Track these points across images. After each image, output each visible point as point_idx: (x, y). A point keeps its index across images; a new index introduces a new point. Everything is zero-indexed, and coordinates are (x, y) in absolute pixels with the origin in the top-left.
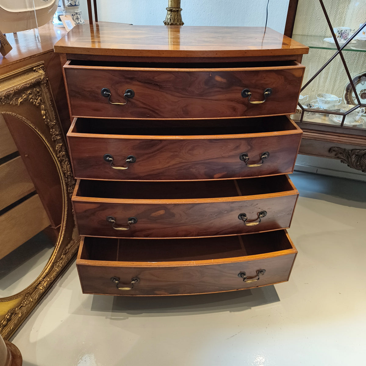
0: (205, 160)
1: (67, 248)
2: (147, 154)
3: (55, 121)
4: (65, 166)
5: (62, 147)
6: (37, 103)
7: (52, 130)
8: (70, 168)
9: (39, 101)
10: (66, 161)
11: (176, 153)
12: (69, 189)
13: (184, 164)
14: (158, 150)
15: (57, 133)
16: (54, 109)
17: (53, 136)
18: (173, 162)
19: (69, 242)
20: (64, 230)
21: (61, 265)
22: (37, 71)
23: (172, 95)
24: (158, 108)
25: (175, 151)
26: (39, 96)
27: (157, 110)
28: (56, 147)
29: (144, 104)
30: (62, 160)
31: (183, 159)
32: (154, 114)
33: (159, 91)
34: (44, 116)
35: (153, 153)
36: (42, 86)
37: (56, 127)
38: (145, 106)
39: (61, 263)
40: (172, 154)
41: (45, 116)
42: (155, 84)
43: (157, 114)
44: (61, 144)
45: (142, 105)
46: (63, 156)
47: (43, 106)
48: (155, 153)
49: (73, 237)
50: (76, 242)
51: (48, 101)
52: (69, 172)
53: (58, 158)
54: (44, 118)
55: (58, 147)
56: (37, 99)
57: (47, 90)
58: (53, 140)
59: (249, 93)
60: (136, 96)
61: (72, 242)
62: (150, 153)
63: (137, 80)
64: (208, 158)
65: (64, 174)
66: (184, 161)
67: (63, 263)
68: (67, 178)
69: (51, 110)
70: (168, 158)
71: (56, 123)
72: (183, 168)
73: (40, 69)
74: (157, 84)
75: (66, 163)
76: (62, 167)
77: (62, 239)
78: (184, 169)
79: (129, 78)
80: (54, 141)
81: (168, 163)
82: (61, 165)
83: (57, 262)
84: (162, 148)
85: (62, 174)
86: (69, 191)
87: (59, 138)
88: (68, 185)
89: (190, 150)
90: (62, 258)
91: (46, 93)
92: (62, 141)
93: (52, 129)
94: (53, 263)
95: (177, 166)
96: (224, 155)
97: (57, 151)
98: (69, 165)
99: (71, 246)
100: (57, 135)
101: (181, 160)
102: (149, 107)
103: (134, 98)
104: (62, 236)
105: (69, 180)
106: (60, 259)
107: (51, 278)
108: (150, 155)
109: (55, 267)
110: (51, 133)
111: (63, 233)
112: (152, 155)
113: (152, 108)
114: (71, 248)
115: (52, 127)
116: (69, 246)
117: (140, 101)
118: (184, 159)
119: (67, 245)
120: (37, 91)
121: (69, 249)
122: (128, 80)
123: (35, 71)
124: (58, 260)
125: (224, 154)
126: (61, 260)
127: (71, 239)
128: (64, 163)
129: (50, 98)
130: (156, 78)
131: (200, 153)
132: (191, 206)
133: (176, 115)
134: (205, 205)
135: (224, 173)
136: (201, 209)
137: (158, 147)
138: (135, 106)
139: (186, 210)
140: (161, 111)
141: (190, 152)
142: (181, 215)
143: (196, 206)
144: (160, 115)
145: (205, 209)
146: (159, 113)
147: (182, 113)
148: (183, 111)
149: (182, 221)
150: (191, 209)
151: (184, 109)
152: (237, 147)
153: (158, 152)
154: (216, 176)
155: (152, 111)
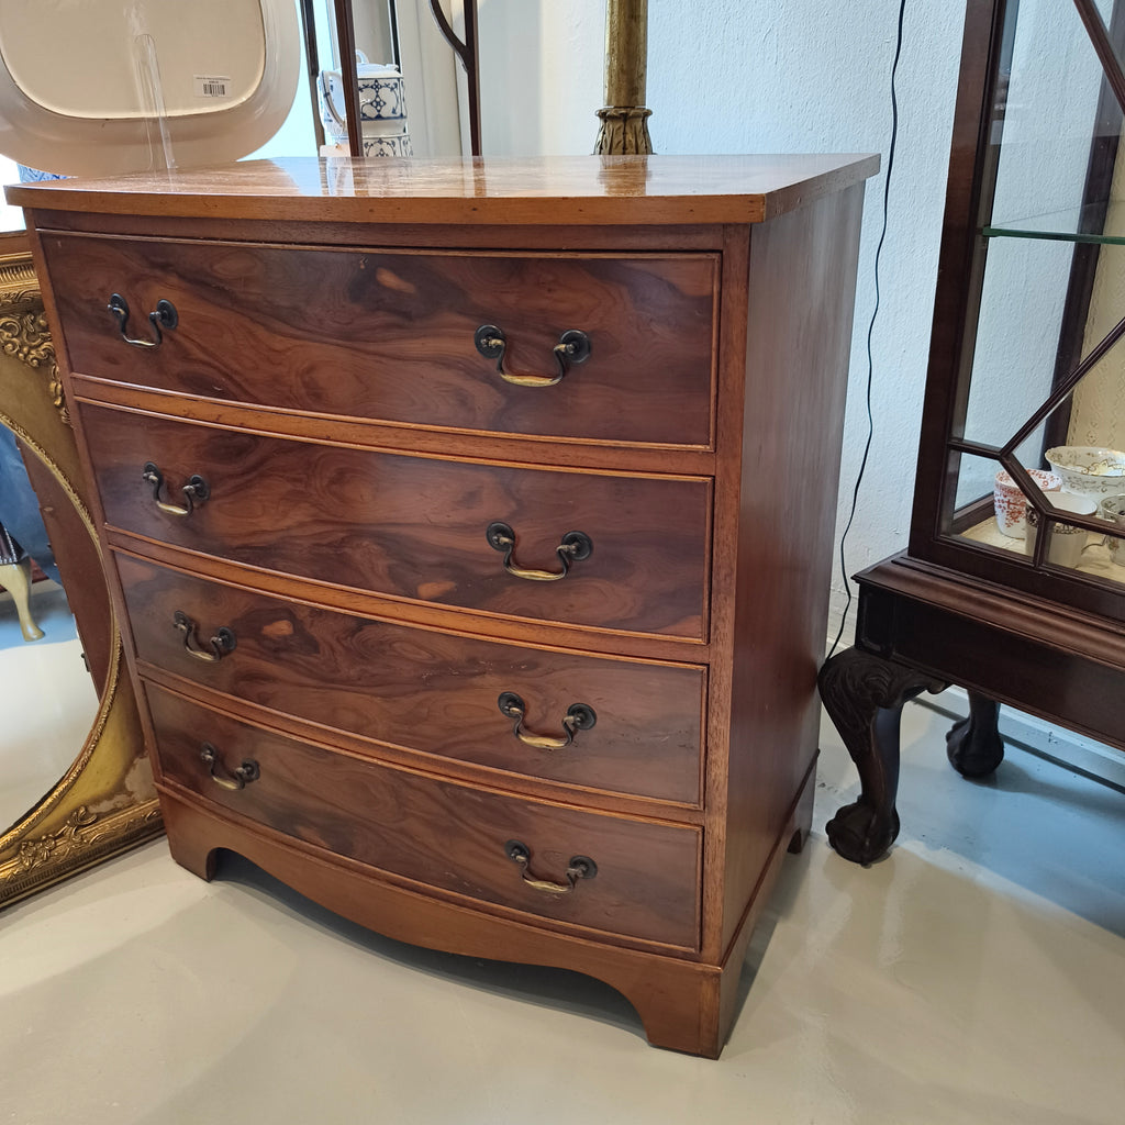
0: (381, 524)
1: (95, 809)
2: (231, 476)
6: (31, 356)
9: (43, 352)
11: (299, 487)
13: (325, 528)
14: (254, 468)
18: (296, 516)
19: (109, 796)
21: (47, 854)
23: (268, 327)
24: (237, 367)
25: (295, 480)
26: (44, 340)
27: (236, 372)
29: (204, 350)
31: (322, 510)
32: (233, 388)
33: (232, 309)
34: (56, 399)
35: (243, 474)
38: (206, 358)
39: (51, 850)
40: (289, 486)
41: (60, 399)
42: (218, 288)
43: (239, 385)
45: (202, 356)
47: (58, 370)
48: (249, 477)
49: (129, 782)
54: (58, 402)
56: (35, 347)
59: (493, 341)
60: (183, 324)
61: (121, 797)
62: (237, 476)
63: (177, 273)
66: (324, 516)
67: (56, 849)
70: (281, 499)
72: (325, 542)
74: (223, 288)
79: (159, 266)
81: (284, 515)
83: (37, 840)
84: (262, 462)
89: (333, 482)
90: (61, 835)
94: (20, 840)
95: (307, 531)
96: (434, 519)
99: (115, 810)
101: (315, 510)
102: (216, 364)
103: (178, 328)
106: (50, 835)
108: (237, 482)
112: (242, 481)
113: (223, 365)
114: (109, 817)
116: (106, 805)
117: (193, 340)
118: (324, 509)
119: (97, 802)
120: (39, 325)
121: (101, 815)
122: (158, 273)
124: (43, 838)
125: (433, 513)
126: (54, 839)
127: (121, 787)
130: (219, 267)
131: (361, 496)
132: (353, 624)
133: (288, 399)
134: (390, 629)
135: (448, 585)
136: (382, 643)
137: (252, 459)
138: (186, 356)
139: (344, 636)
140: (246, 380)
141: (334, 487)
142: (332, 649)
143: (368, 628)
144: (247, 393)
145: (395, 645)
146: (243, 384)
147: (303, 391)
148: (306, 385)
149: (339, 671)
150: (357, 636)
151: (307, 379)
152: (471, 498)
153: (255, 474)
154: (425, 589)
155: (226, 375)
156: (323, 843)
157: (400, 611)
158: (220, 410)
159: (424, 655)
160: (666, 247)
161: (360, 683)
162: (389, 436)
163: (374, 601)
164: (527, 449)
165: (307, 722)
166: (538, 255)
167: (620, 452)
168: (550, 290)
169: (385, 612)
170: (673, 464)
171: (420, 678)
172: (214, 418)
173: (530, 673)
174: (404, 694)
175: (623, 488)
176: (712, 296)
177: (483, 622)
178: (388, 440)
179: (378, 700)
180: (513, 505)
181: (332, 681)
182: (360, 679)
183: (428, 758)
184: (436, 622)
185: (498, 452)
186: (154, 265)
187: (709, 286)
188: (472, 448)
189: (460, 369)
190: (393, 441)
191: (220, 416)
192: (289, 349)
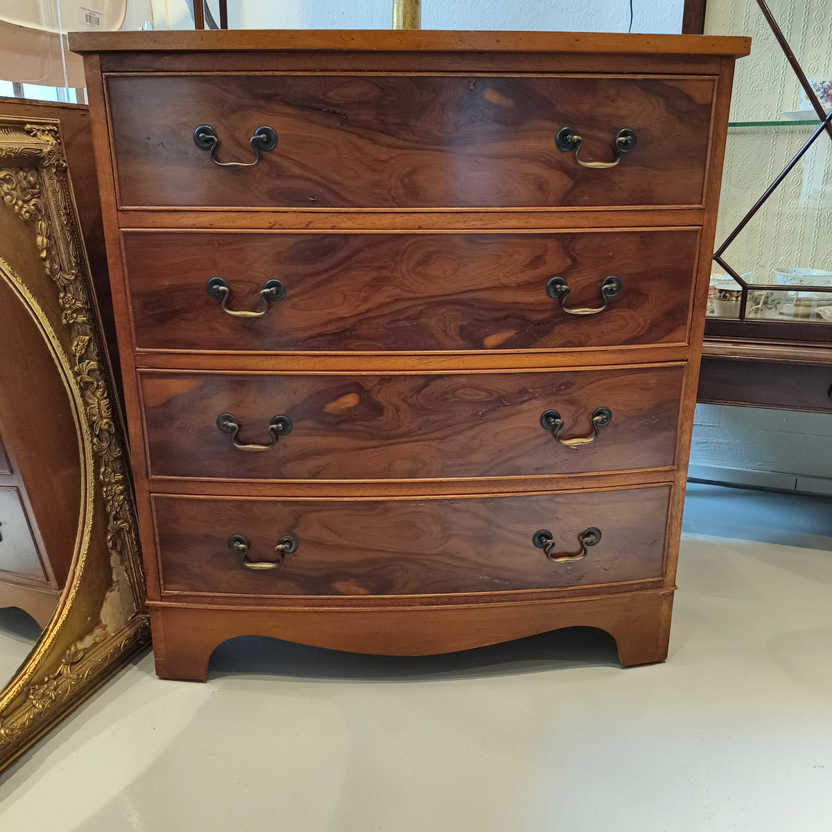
0: (457, 293)
1: (80, 646)
2: (313, 275)
3: (73, 271)
4: (94, 402)
5: (88, 346)
6: (24, 210)
7: (65, 296)
8: (108, 408)
9: (32, 207)
10: (97, 388)
11: (385, 273)
12: (102, 470)
13: (404, 305)
14: (340, 263)
15: (79, 304)
16: (73, 239)
17: (65, 312)
18: (378, 299)
19: (89, 631)
20: (75, 587)
21: (53, 695)
22: (35, 135)
23: (374, 141)
24: (337, 178)
25: (381, 268)
26: (33, 196)
27: (336, 183)
28: (72, 344)
29: (302, 166)
30: (86, 383)
31: (404, 290)
32: (330, 197)
33: (339, 129)
34: (42, 251)
35: (327, 271)
36: (44, 173)
37: (77, 288)
38: (305, 174)
39: (55, 689)
40: (374, 274)
41: (45, 252)
42: (329, 111)
43: (336, 193)
44: (87, 338)
46: (90, 372)
47: (43, 225)
48: (333, 272)
49: (102, 616)
50: (113, 634)
51: (59, 216)
52: (105, 420)
53: (76, 374)
54: (44, 255)
55: (78, 345)
56: (26, 202)
57: (57, 187)
58: (64, 321)
59: (576, 137)
60: (282, 146)
61: (98, 631)
62: (320, 273)
63: (284, 102)
64: (465, 289)
65: (91, 425)
66: (405, 295)
67: (60, 687)
68: (98, 436)
69: (66, 239)
70: (364, 287)
71: (77, 277)
72: (402, 317)
73: (47, 132)
74: (334, 112)
75: (99, 393)
76: (86, 404)
77: (65, 612)
78: (407, 319)
79: (263, 97)
80: (69, 327)
81: (365, 300)
82: (83, 396)
83: (41, 683)
84: (349, 257)
85: (83, 422)
86: (101, 477)
87: (81, 319)
88: (101, 457)
89: (419, 264)
90: (60, 674)
91: (54, 192)
92: (91, 329)
93: (66, 292)
94: (28, 684)
95: (387, 310)
96: (505, 281)
97: (75, 356)
98: (106, 398)
99: (96, 644)
100: (77, 311)
101: (397, 291)
102: (315, 177)
103: (276, 150)
104: (68, 606)
105: (105, 445)
106: (51, 676)
107: (12, 730)
108: (319, 279)
109: (31, 697)
110: (61, 301)
111: (71, 596)
112: (324, 277)
113: (322, 178)
114: (92, 651)
115: (65, 287)
116: (88, 641)
117: (291, 159)
118: (407, 289)
119: (81, 638)
120: (29, 182)
121: (86, 651)
122: (261, 103)
123: (28, 132)
124: (46, 679)
125: (505, 277)
126: (55, 679)
127: (97, 622)
128: (93, 393)
129: (65, 208)
130: (331, 94)
131: (444, 272)
132: (422, 382)
133: (386, 200)
134: (455, 379)
135: (509, 334)
136: (446, 393)
137: (340, 255)
138: (280, 173)
139: (410, 394)
140: (345, 188)
141: (419, 269)
142: (397, 409)
143: (434, 384)
144: (343, 199)
145: (457, 392)
146: (342, 193)
147: (401, 191)
148: (404, 186)
149: (400, 427)
150: (423, 392)
151: (406, 181)
152: (538, 260)
153: (339, 269)
154: (492, 340)
155: (323, 186)
156: (361, 590)
157: (467, 362)
158: (310, 217)
159: (483, 395)
160: (688, 72)
161: (420, 432)
162: (475, 220)
163: (442, 359)
164: (584, 218)
165: (362, 481)
166: (609, 76)
167: (647, 213)
168: (613, 101)
169: (452, 366)
170: (678, 219)
171: (476, 415)
172: (304, 225)
173: (567, 391)
174: (460, 432)
175: (646, 239)
176: (711, 104)
177: (535, 358)
178: (474, 223)
179: (435, 443)
180: (569, 261)
181: (394, 437)
182: (420, 429)
183: (474, 482)
184: (496, 365)
185: (562, 222)
186: (257, 97)
187: (710, 97)
188: (542, 221)
189: (542, 162)
190: (478, 224)
191: (310, 223)
192: (393, 158)
